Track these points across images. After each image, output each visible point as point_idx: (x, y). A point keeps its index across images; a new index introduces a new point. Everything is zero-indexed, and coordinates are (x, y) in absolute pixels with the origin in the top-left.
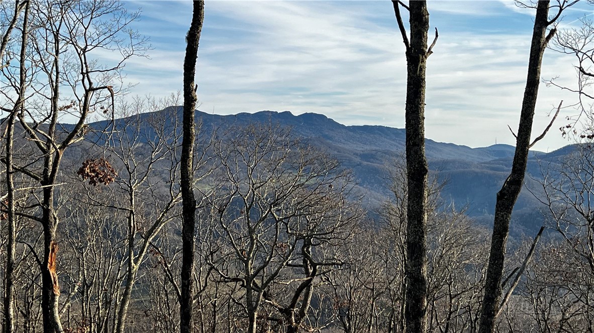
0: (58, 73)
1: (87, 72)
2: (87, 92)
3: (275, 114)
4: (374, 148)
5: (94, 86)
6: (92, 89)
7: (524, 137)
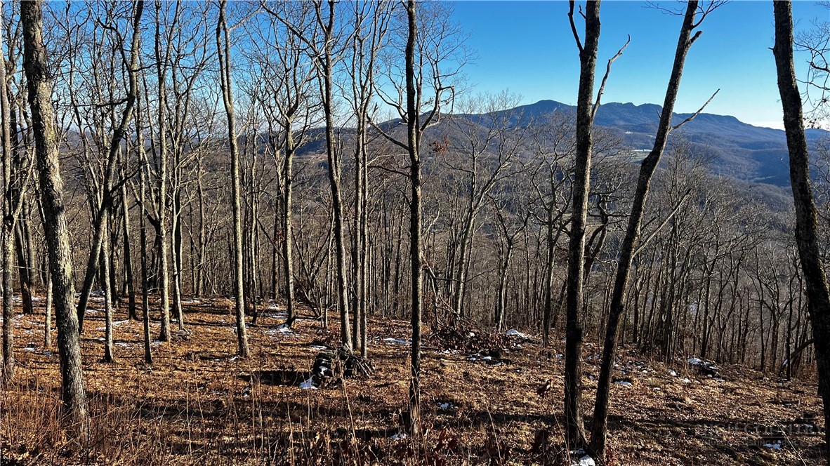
1: (438, 77)
2: (438, 91)
3: (620, 105)
5: (442, 87)
6: (441, 89)
7: (665, 118)
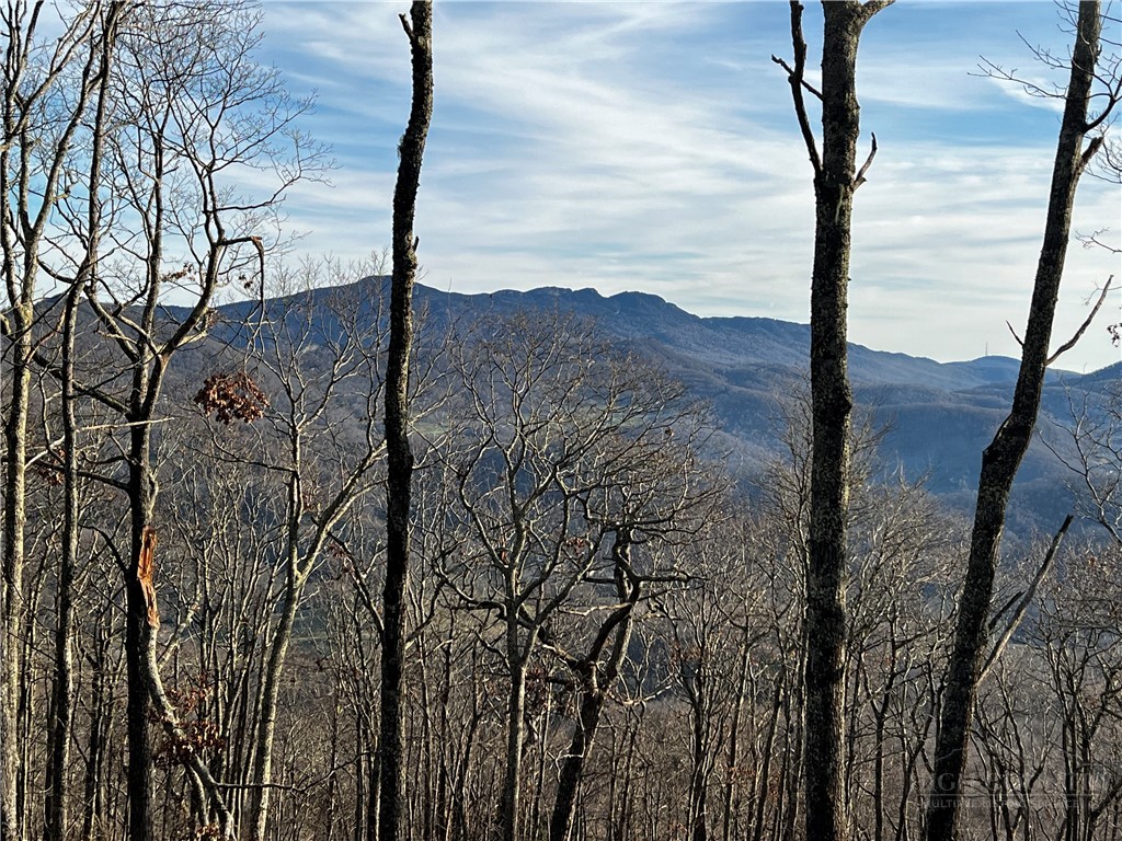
0: (160, 210)
1: (215, 210)
2: (214, 247)
3: (566, 294)
4: (753, 360)
5: (228, 236)
6: (223, 243)
7: (1037, 344)
